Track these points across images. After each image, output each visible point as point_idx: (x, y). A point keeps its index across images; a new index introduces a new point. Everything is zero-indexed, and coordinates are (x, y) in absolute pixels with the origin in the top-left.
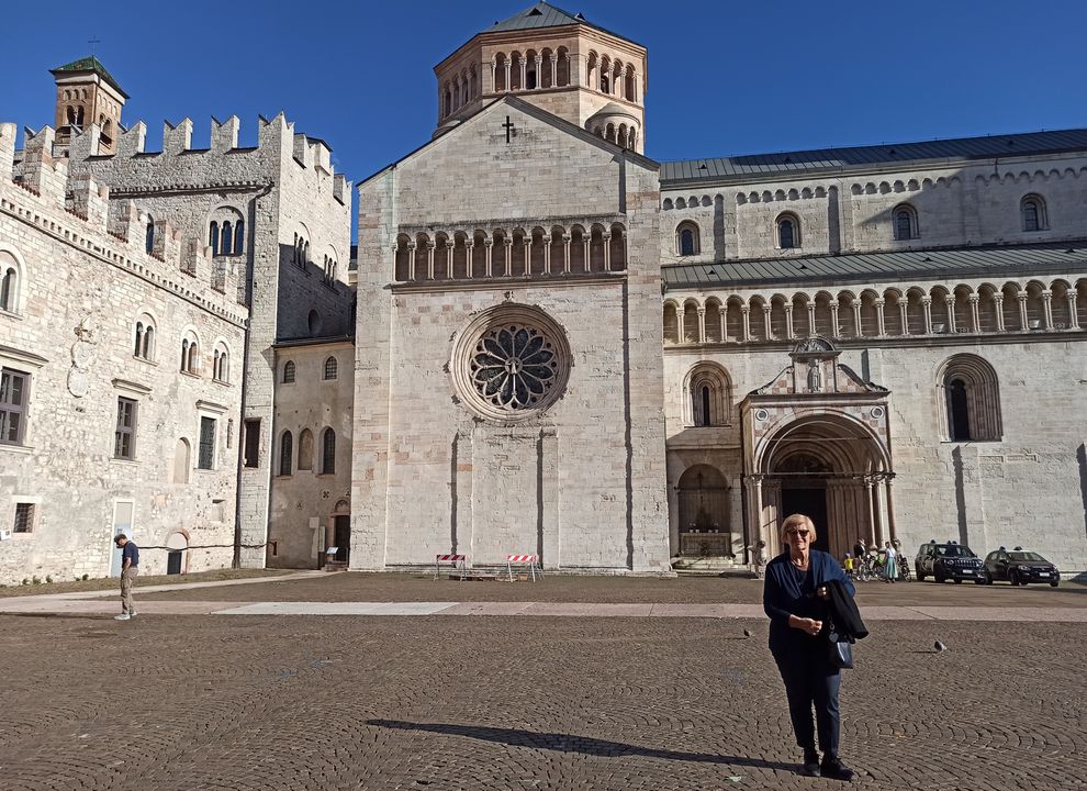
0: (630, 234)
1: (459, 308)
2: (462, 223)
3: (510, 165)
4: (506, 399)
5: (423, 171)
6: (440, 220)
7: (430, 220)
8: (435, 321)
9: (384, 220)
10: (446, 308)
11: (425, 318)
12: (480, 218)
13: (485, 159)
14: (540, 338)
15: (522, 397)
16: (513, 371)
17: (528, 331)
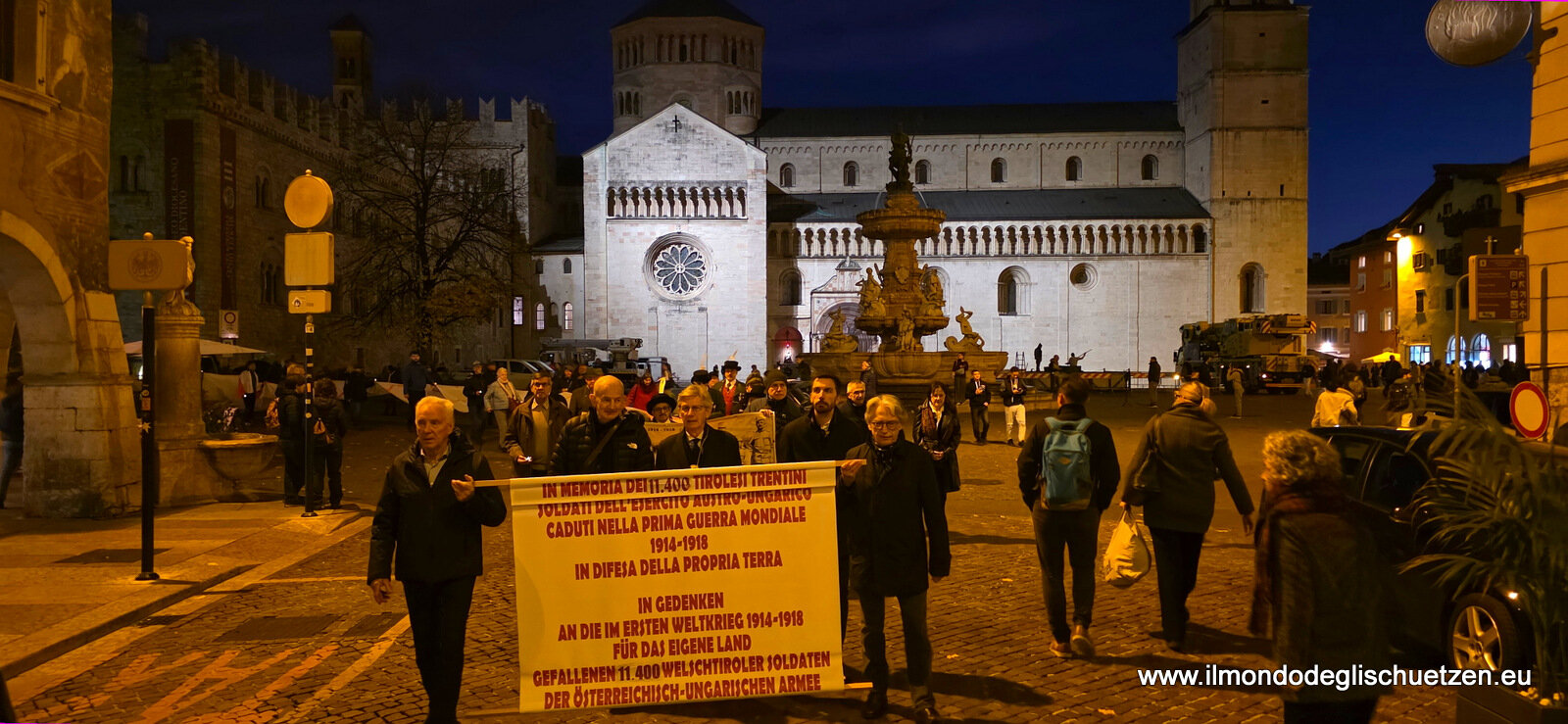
0: (750, 195)
1: (648, 234)
2: (648, 182)
3: (678, 147)
4: (675, 287)
5: (623, 147)
6: (635, 179)
7: (630, 178)
8: (633, 241)
9: (600, 177)
10: (640, 234)
11: (626, 239)
12: (660, 179)
13: (661, 142)
14: (696, 253)
15: (685, 287)
16: (679, 272)
17: (689, 248)
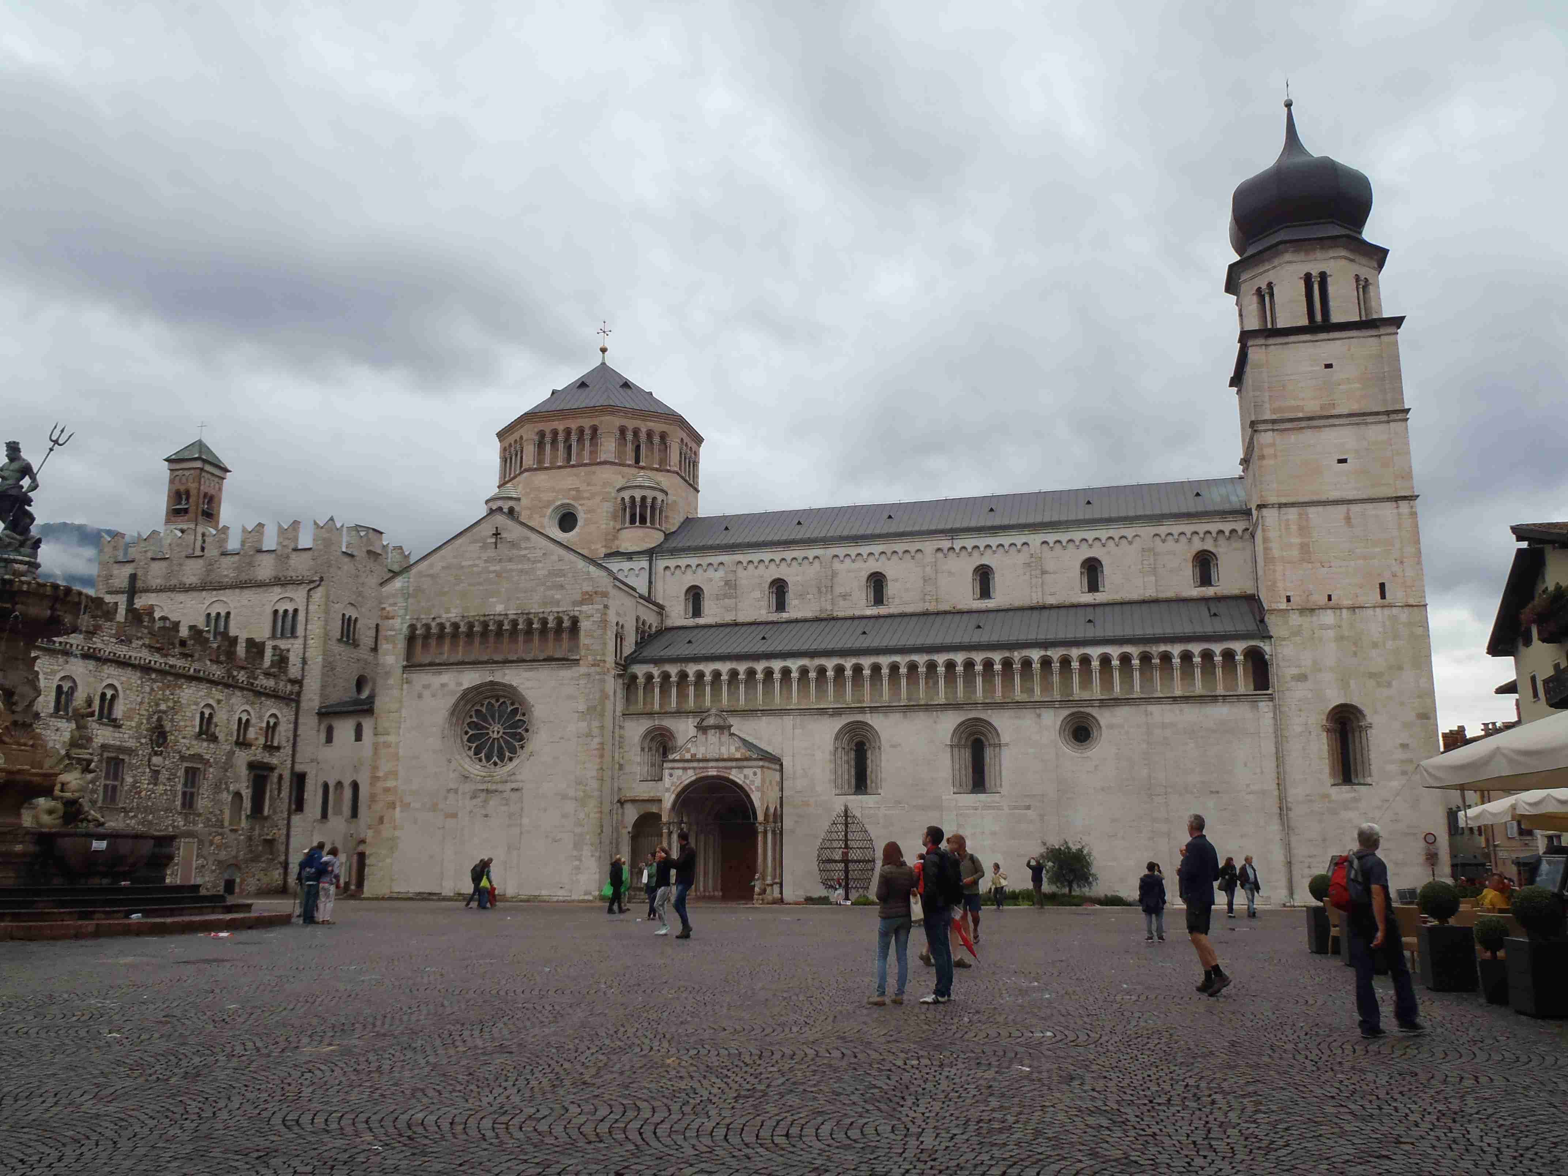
0: (584, 625)
1: (452, 686)
2: (456, 616)
3: (496, 568)
4: (488, 758)
6: (441, 612)
8: (433, 696)
9: (399, 613)
10: (443, 685)
11: (427, 693)
12: (471, 612)
13: (477, 562)
14: (517, 709)
15: (501, 757)
16: (495, 736)
17: (508, 703)
